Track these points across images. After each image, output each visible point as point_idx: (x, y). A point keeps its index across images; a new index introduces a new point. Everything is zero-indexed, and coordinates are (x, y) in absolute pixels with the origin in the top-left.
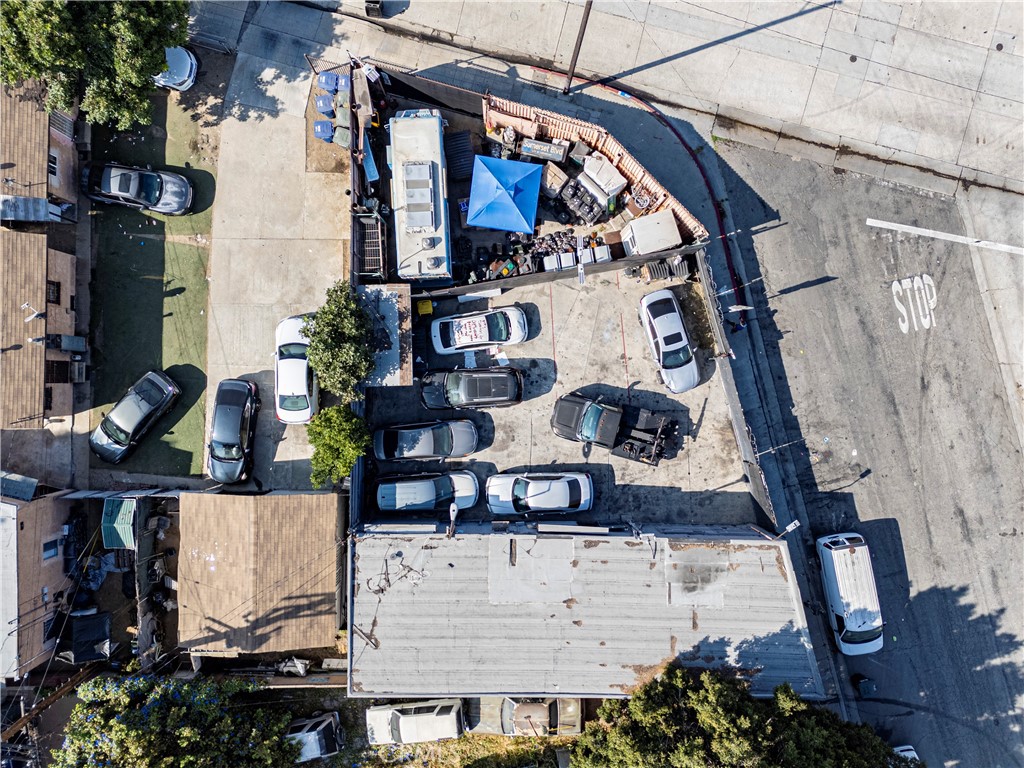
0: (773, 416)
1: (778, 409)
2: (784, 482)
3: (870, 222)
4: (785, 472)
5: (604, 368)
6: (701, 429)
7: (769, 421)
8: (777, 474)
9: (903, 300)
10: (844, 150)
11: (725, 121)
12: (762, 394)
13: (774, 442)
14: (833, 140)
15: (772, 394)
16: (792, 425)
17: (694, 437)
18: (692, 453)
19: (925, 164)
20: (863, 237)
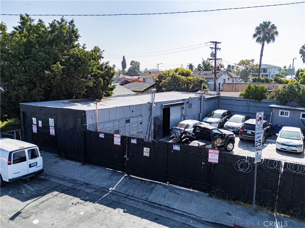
0: (132, 202)
1: (134, 206)
2: (87, 184)
4: (91, 188)
7: (132, 198)
8: (96, 184)
12: (156, 205)
13: (115, 193)
15: (148, 209)
16: (113, 204)
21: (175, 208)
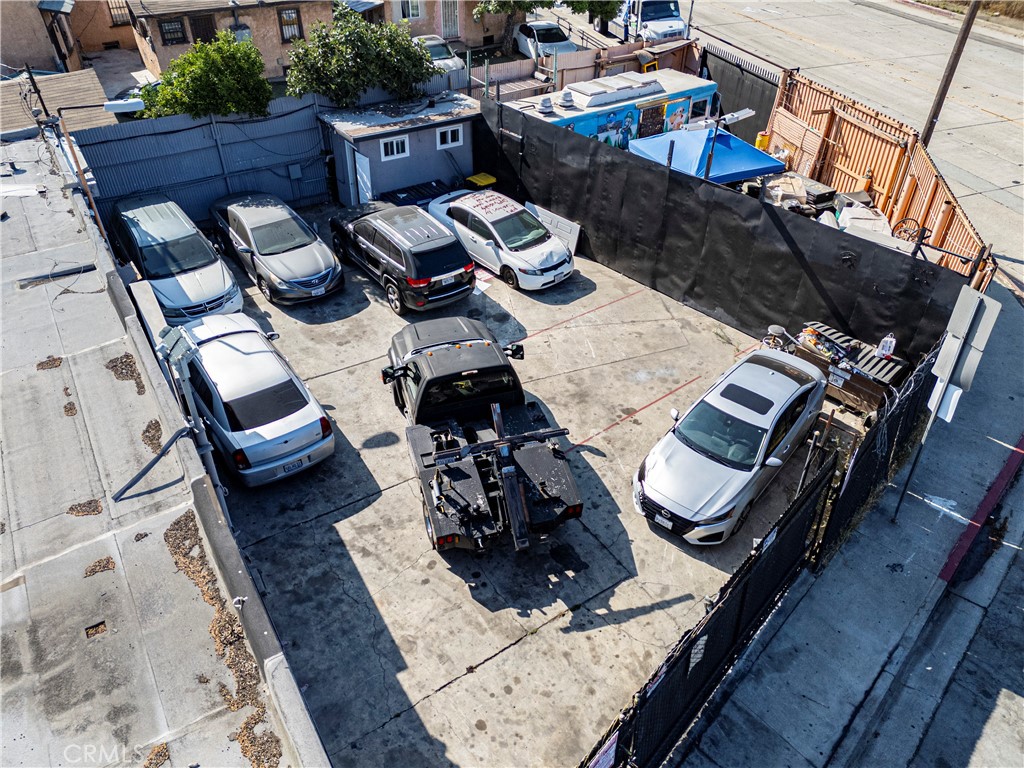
5: (582, 396)
6: (610, 629)
17: (578, 626)
18: (531, 646)
21: (864, 687)
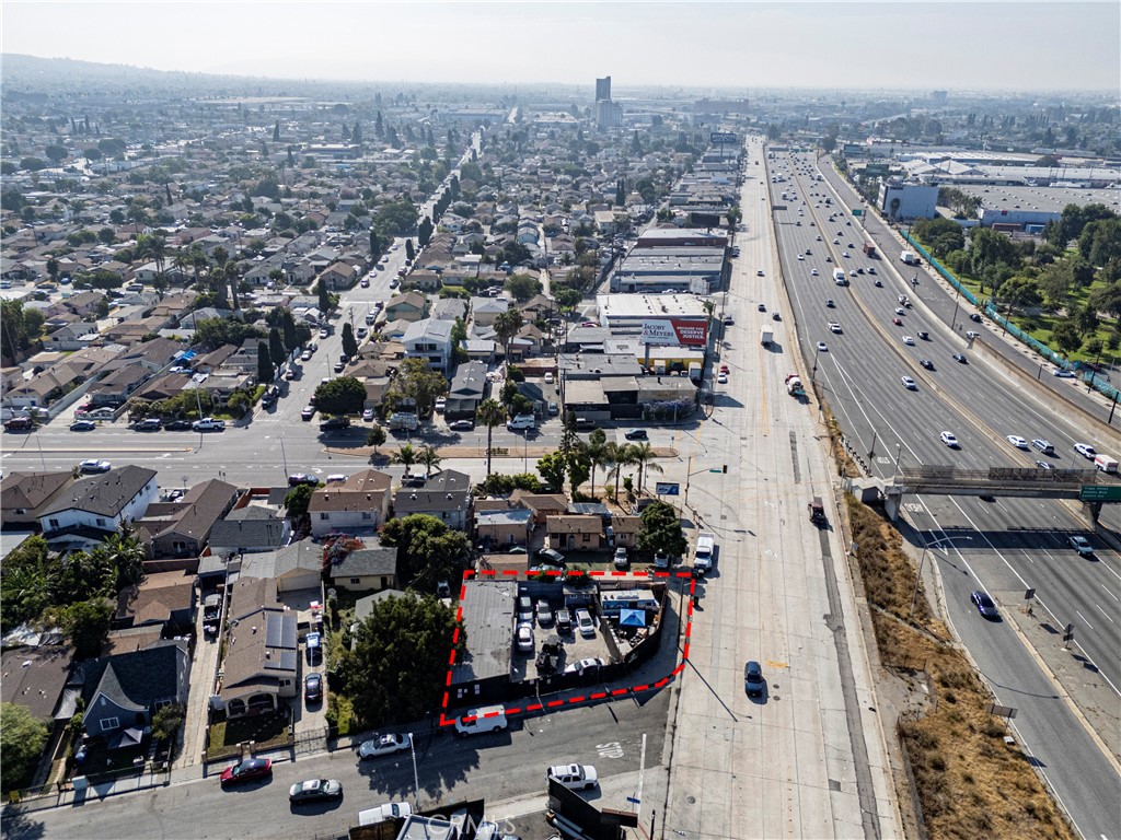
3: (645, 736)
5: (573, 657)
9: (611, 746)
10: (675, 728)
11: (678, 691)
14: (678, 723)
19: (674, 754)
20: (637, 733)
